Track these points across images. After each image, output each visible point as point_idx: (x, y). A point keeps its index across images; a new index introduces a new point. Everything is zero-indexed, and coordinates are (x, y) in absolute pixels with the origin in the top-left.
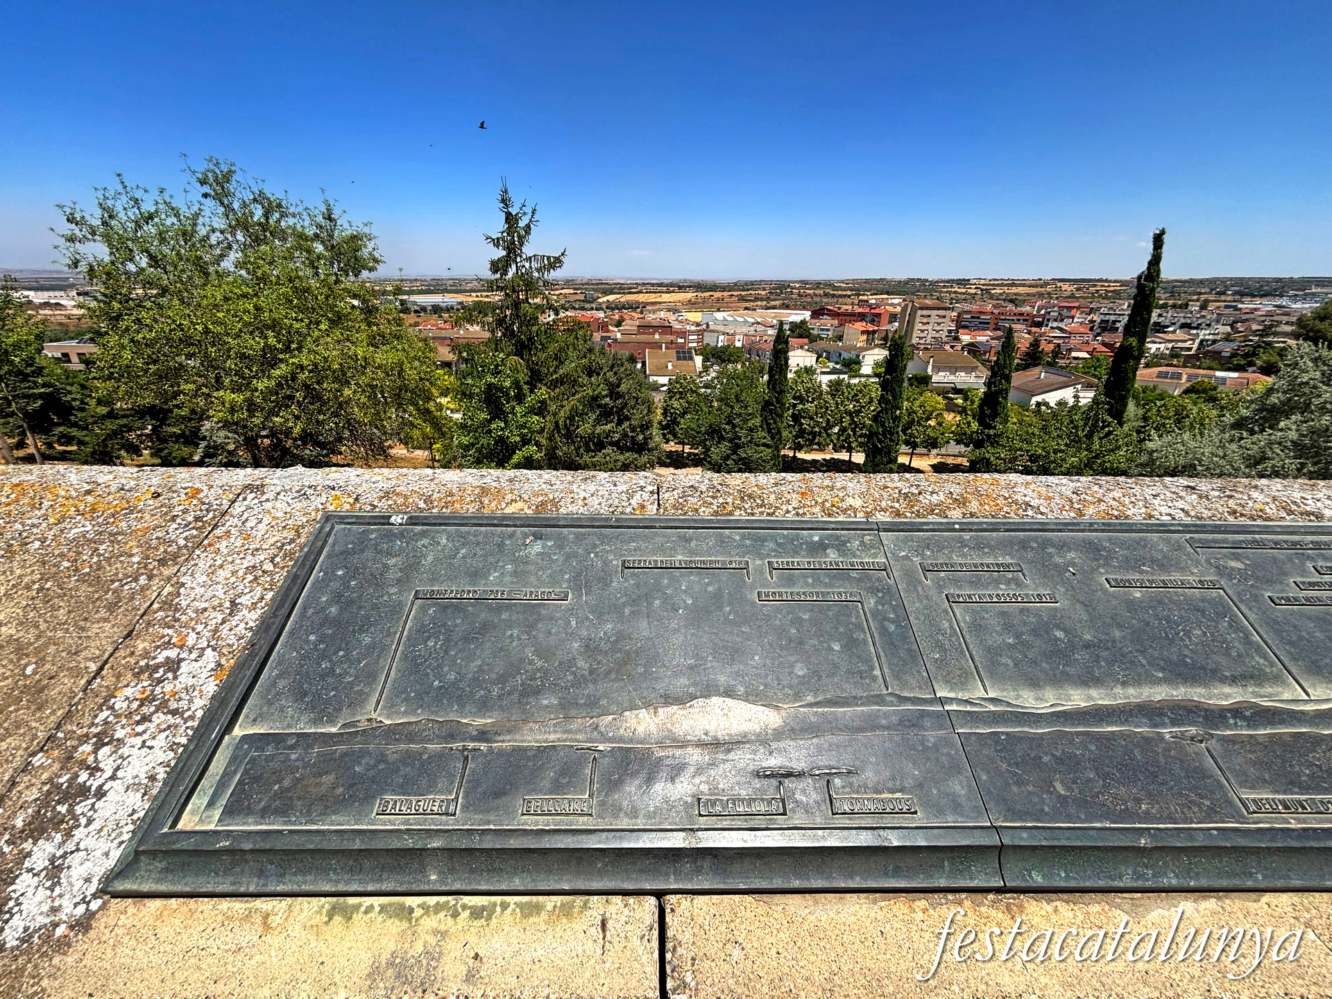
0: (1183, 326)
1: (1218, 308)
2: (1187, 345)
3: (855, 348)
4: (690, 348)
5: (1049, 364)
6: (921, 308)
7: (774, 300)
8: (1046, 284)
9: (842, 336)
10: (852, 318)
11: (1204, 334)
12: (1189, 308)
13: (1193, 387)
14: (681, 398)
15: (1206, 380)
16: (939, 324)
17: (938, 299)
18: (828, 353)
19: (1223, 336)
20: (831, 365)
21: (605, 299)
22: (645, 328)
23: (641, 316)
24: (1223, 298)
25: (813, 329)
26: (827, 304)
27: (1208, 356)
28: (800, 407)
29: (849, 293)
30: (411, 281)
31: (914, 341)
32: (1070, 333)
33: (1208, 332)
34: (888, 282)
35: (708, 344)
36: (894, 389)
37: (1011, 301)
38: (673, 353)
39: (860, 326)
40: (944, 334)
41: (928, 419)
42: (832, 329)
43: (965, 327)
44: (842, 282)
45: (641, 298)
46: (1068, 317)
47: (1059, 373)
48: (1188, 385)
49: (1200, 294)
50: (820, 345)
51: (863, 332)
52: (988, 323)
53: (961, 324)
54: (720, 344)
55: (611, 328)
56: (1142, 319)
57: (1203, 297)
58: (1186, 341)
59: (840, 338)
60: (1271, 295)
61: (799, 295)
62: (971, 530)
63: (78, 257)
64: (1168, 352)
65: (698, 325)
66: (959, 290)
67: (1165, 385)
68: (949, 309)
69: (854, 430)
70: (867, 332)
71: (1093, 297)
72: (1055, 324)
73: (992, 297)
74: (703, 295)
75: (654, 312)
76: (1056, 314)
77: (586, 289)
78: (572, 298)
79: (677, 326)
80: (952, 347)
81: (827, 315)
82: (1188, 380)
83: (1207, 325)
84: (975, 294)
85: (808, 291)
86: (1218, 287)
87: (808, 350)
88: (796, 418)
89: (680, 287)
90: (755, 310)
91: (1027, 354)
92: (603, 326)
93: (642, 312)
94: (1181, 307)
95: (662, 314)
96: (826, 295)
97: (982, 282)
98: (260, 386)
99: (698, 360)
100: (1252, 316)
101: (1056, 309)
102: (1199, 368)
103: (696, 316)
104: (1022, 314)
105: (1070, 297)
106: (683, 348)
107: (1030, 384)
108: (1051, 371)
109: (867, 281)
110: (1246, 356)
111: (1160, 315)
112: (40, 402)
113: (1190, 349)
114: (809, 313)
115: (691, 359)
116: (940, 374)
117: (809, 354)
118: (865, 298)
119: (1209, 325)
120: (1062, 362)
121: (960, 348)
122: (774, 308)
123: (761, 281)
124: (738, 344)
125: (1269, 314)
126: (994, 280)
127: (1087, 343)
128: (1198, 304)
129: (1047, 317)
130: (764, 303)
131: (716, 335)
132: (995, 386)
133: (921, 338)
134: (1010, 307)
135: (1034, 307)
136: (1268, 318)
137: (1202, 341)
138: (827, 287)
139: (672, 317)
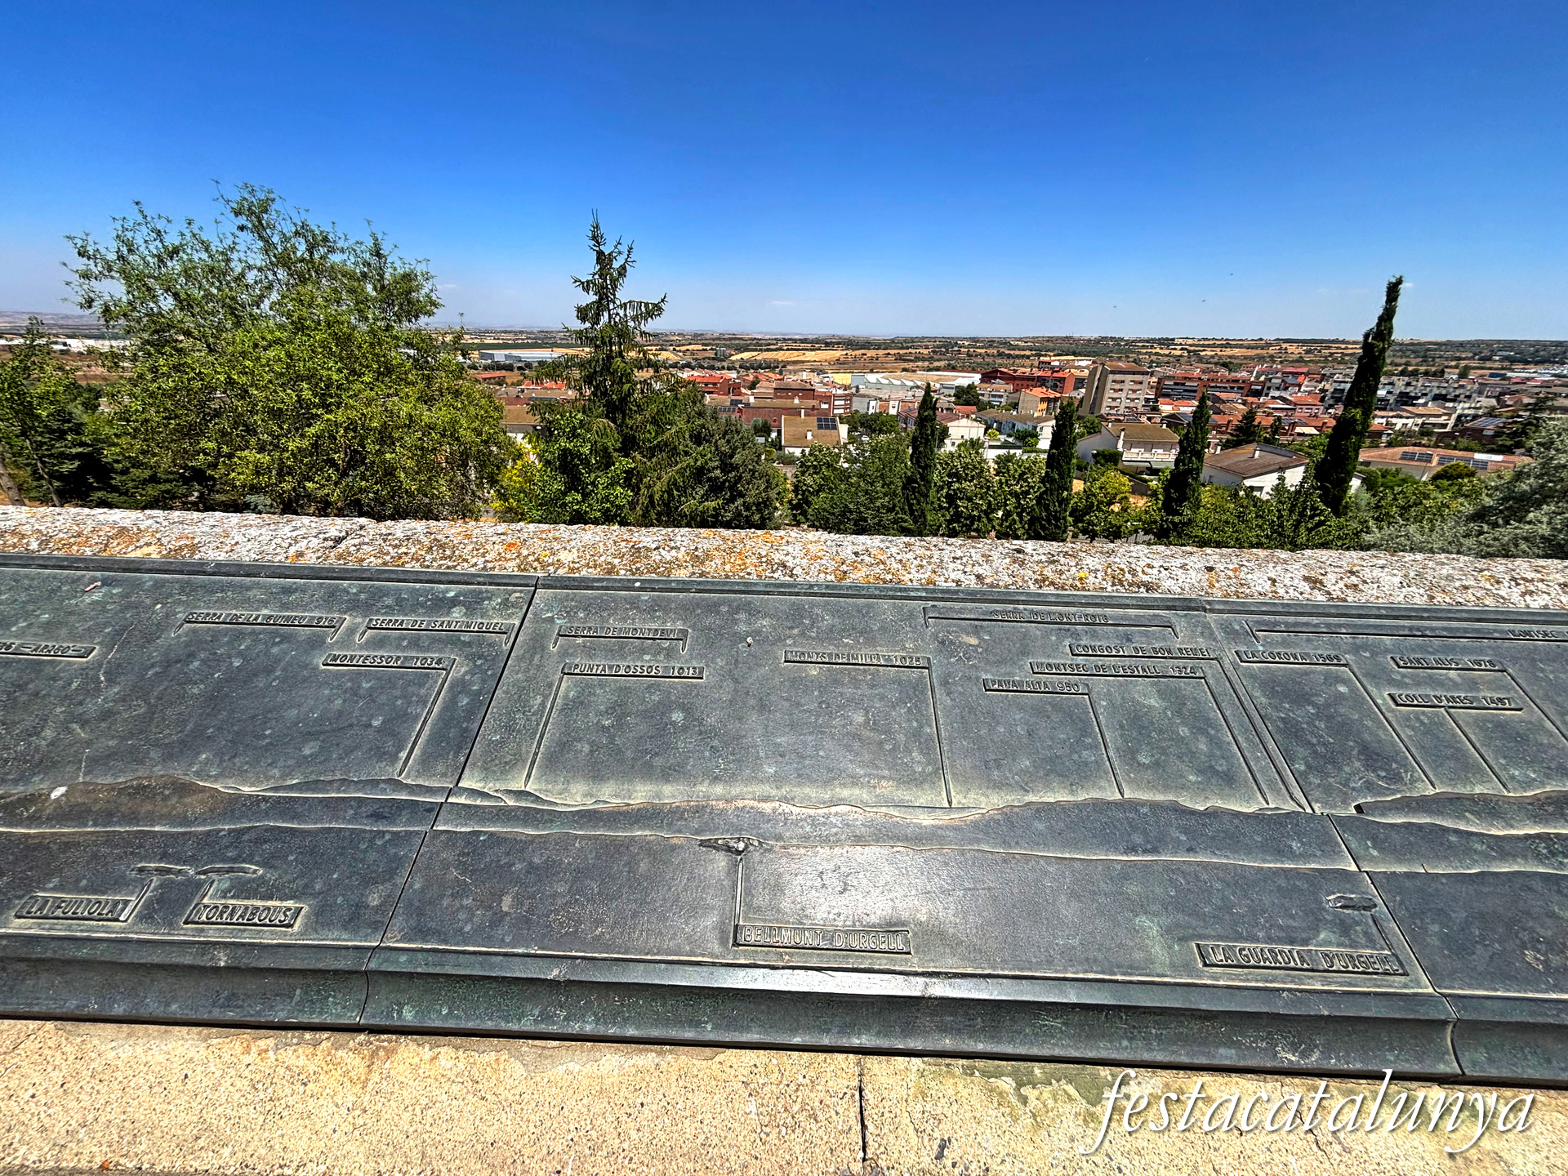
0: (1436, 398)
1: (1482, 376)
2: (1442, 420)
3: (1031, 418)
4: (835, 416)
5: (1267, 441)
6: (1113, 372)
7: (938, 360)
8: (1268, 345)
9: (1017, 404)
10: (1030, 383)
11: (1462, 408)
12: (1446, 376)
13: (1445, 471)
14: (815, 473)
15: (1462, 463)
16: (1134, 391)
17: (1135, 361)
18: (1000, 424)
19: (1486, 411)
20: (1003, 438)
21: (739, 357)
22: (783, 391)
23: (778, 376)
24: (1488, 364)
25: (983, 395)
26: (1001, 365)
27: (1467, 434)
28: (956, 485)
29: (1028, 353)
30: (515, 333)
31: (1104, 411)
32: (1296, 404)
33: (1467, 405)
34: (1076, 341)
35: (857, 411)
36: (1061, 466)
37: (1225, 365)
38: (814, 420)
39: (1039, 392)
40: (1140, 404)
41: (1110, 503)
42: (1005, 395)
43: (1167, 395)
44: (1020, 340)
45: (781, 356)
46: (1293, 385)
47: (1278, 451)
48: (1440, 468)
49: (1460, 359)
50: (990, 413)
51: (1042, 400)
52: (1195, 391)
53: (1161, 392)
54: (871, 411)
55: (743, 390)
56: (1368, 386)
57: (1463, 363)
58: (1440, 416)
59: (1015, 406)
60: (1551, 362)
61: (968, 355)
62: (653, 590)
63: (92, 295)
64: (1417, 429)
65: (846, 388)
66: (1162, 352)
67: (1411, 468)
68: (1147, 373)
69: (1020, 515)
70: (1048, 400)
71: (1326, 361)
72: (1277, 394)
73: (1201, 360)
74: (854, 353)
75: (796, 372)
76: (1279, 381)
77: (717, 345)
78: (700, 356)
79: (820, 389)
80: (1149, 419)
81: (1000, 378)
82: (1440, 464)
83: (1466, 397)
84: (1181, 356)
85: (979, 351)
86: (1483, 351)
87: (975, 420)
88: (951, 499)
89: (827, 344)
90: (914, 371)
91: (1238, 429)
92: (734, 388)
93: (781, 373)
94: (1434, 374)
95: (805, 376)
96: (1000, 355)
97: (1190, 342)
98: (291, 446)
99: (843, 429)
100: (1524, 387)
101: (1279, 375)
102: (1455, 448)
103: (844, 378)
104: (1237, 381)
105: (1297, 361)
106: (827, 415)
107: (1242, 465)
108: (1268, 449)
109: (1050, 339)
110: (1514, 435)
111: (1408, 384)
112: (77, 463)
113: (1444, 426)
114: (979, 376)
115: (835, 427)
116: (1133, 450)
117: (975, 424)
118: (1047, 359)
119: (1469, 397)
120: (1283, 439)
121: (1158, 420)
122: (938, 369)
123: (924, 338)
124: (893, 412)
125: (1546, 385)
126: (1204, 339)
127: (1316, 416)
128: (1457, 371)
129: (1268, 384)
130: (926, 364)
131: (867, 400)
132: (1184, 465)
133: (1112, 408)
134: (1223, 372)
135: (1252, 373)
136: (1543, 390)
137: (1460, 416)
138: (1003, 347)
139: (815, 379)
